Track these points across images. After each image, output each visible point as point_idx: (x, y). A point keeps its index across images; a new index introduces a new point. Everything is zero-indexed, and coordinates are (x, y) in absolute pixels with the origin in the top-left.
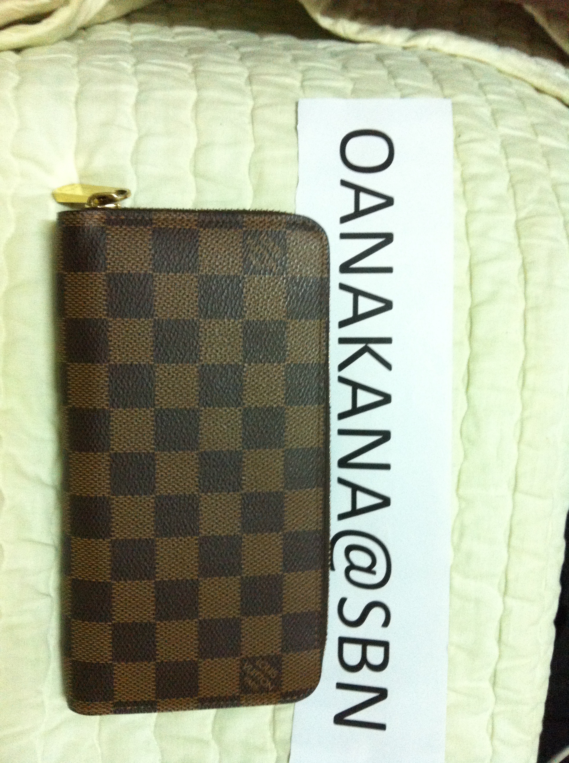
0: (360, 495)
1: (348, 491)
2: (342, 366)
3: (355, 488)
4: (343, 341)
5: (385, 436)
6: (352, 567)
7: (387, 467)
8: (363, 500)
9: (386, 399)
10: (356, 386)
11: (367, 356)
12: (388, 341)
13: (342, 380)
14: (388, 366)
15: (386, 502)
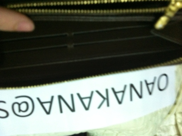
0: (49, 104)
1: (49, 100)
2: (98, 92)
3: (51, 102)
4: (107, 91)
5: (73, 110)
6: (19, 105)
7: (61, 112)
8: (47, 106)
9: (87, 109)
10: (90, 98)
11: (102, 99)
12: (108, 105)
13: (92, 93)
14: (99, 107)
15: (48, 113)
